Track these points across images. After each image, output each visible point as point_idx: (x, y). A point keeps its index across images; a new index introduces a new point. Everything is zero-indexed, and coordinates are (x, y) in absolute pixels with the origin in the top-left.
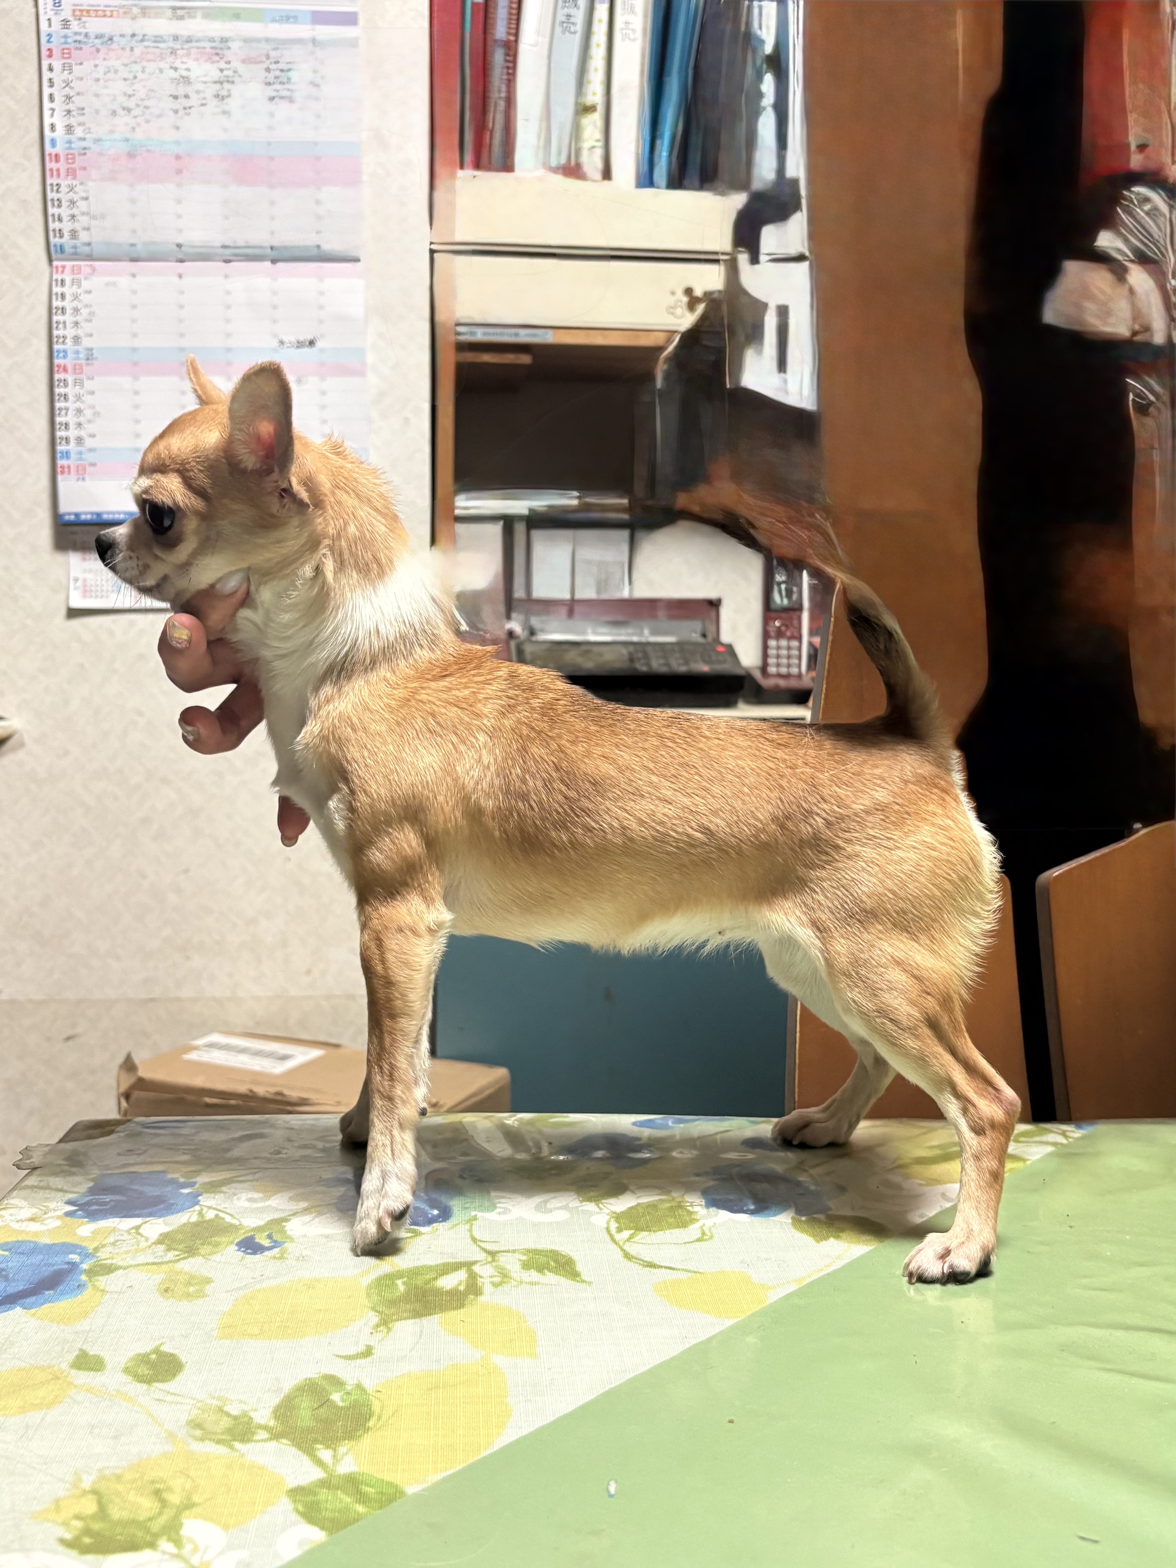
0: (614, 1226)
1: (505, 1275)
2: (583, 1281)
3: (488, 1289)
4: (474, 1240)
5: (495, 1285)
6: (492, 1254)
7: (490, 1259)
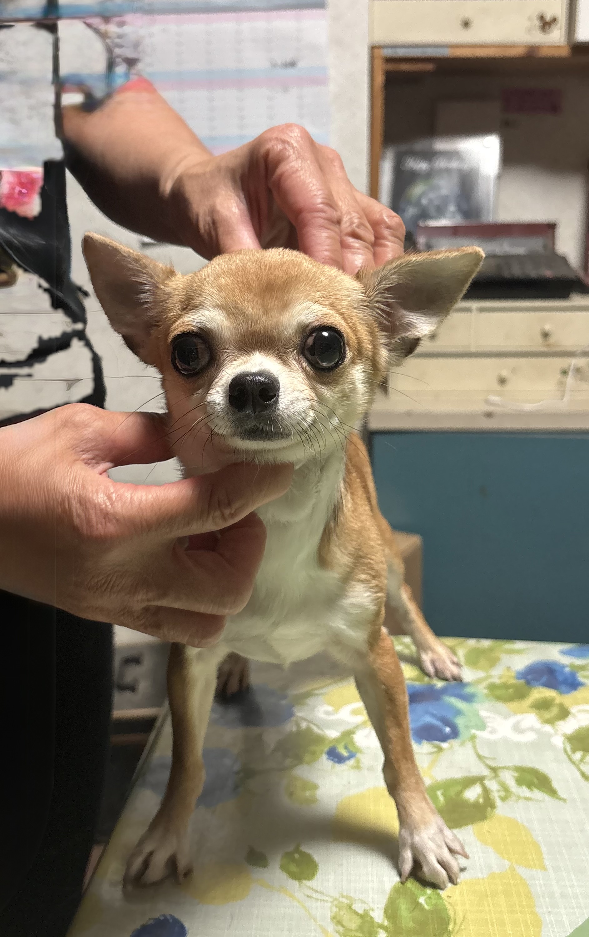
0: (569, 748)
1: (506, 789)
2: (560, 799)
3: (498, 802)
4: (479, 757)
5: (503, 799)
6: (494, 770)
7: (493, 775)
